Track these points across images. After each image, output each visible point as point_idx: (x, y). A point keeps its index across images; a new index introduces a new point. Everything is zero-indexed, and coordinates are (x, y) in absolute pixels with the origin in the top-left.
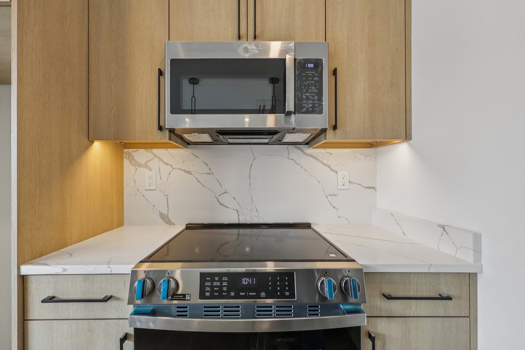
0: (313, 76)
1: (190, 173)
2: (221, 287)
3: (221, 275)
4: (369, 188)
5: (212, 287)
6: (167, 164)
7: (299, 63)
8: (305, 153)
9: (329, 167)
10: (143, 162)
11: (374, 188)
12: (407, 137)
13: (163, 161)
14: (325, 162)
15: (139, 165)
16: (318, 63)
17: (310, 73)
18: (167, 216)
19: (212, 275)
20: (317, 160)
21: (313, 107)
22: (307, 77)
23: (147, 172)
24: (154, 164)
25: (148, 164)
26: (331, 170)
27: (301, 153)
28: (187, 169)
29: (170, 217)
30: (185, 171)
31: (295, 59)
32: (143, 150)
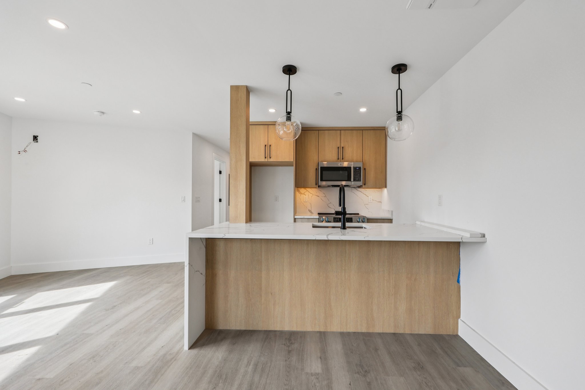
0: (359, 171)
1: (319, 196)
2: (338, 220)
3: (338, 218)
4: (379, 202)
5: (336, 220)
6: (311, 193)
7: (355, 168)
8: (357, 190)
9: (366, 195)
10: (303, 193)
11: (381, 202)
12: (386, 187)
13: (309, 192)
14: (364, 193)
15: (302, 194)
16: (360, 168)
17: (358, 171)
18: (311, 211)
19: (336, 218)
20: (362, 192)
21: (358, 180)
22: (357, 171)
23: (305, 196)
24: (307, 193)
25: (305, 193)
26: (366, 196)
27: (356, 190)
28: (318, 195)
29: (312, 211)
30: (317, 196)
31: (354, 167)
32: (303, 189)
